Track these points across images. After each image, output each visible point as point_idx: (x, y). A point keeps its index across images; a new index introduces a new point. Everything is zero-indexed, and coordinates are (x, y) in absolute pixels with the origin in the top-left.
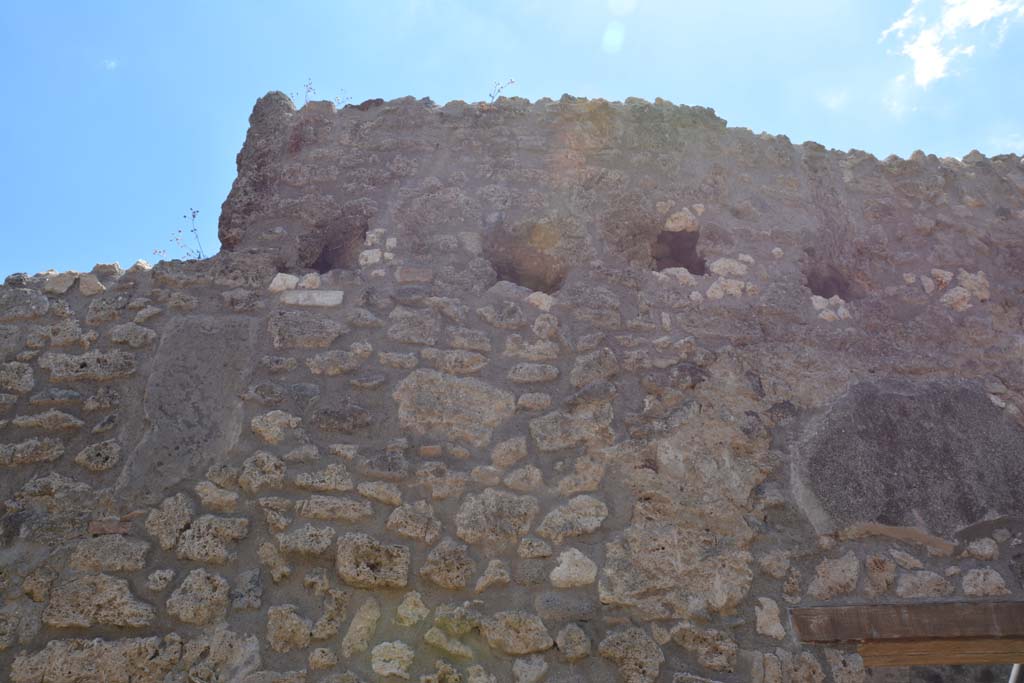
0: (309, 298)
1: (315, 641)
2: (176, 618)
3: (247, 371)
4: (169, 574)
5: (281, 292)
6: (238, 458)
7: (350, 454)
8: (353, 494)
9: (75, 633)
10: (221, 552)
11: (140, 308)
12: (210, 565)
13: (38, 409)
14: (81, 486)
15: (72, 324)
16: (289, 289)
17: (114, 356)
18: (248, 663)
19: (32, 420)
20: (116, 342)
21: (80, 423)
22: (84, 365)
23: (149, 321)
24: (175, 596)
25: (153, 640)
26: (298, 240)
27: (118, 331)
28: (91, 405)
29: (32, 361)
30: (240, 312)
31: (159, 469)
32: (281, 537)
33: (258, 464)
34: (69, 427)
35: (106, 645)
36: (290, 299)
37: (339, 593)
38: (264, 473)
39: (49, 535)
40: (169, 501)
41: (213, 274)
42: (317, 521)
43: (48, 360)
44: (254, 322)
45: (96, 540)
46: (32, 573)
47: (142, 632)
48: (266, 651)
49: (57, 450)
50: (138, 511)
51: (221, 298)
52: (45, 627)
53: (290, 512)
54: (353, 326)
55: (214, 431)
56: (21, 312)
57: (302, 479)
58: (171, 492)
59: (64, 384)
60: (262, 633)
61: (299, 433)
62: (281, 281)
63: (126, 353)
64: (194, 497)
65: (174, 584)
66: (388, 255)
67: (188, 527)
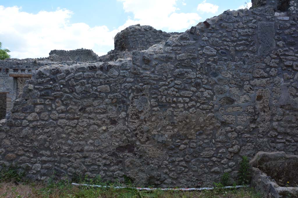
0: (283, 18)
1: (291, 78)
2: (271, 75)
3: (275, 33)
4: (269, 69)
5: (277, 17)
6: (276, 50)
7: (293, 49)
8: (295, 56)
9: (258, 78)
10: (276, 65)
11: (252, 20)
12: (275, 67)
13: (241, 40)
14: (252, 55)
15: (241, 23)
16: (278, 16)
17: (250, 30)
18: (283, 82)
19: (240, 43)
20: (250, 27)
21: (248, 43)
22: (246, 32)
23: (255, 23)
24: (271, 72)
25: (269, 79)
26: (277, 4)
27: (250, 25)
28: (250, 40)
29: (236, 31)
30: (270, 21)
31: (264, 52)
32: (285, 63)
33: (280, 51)
34: (247, 44)
35: (263, 79)
36: (279, 18)
37: (293, 72)
38: (281, 52)
39: (250, 63)
40: (267, 57)
41: (264, 12)
42: (290, 60)
43: (239, 31)
44: (273, 23)
45: (257, 64)
46: (250, 69)
47: (267, 77)
48: (285, 80)
49: (246, 48)
50: (263, 59)
51: (266, 18)
52: (253, 77)
53: (286, 59)
54: (291, 24)
55: (271, 45)
56: (232, 21)
57: (287, 53)
58: (267, 56)
59: (244, 36)
60: (283, 77)
61: (285, 45)
62: (277, 14)
63: (253, 30)
64: (270, 56)
65: (270, 70)
66: (295, 8)
67: (270, 61)
